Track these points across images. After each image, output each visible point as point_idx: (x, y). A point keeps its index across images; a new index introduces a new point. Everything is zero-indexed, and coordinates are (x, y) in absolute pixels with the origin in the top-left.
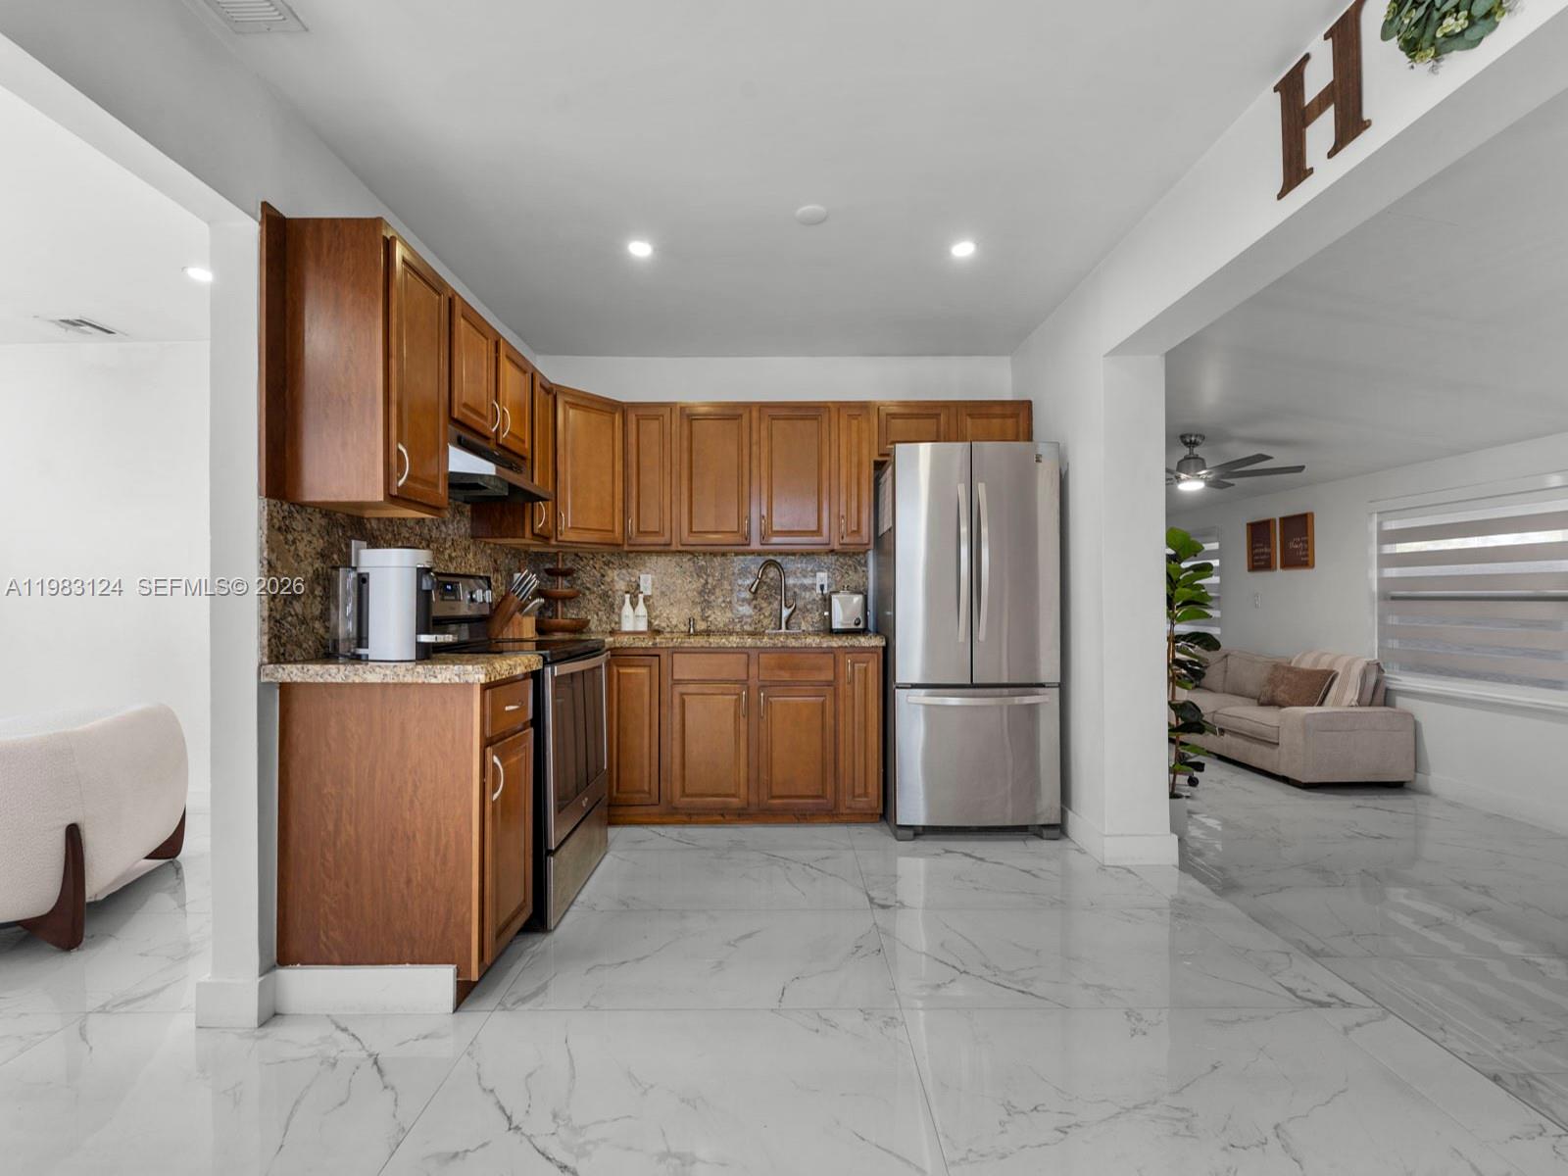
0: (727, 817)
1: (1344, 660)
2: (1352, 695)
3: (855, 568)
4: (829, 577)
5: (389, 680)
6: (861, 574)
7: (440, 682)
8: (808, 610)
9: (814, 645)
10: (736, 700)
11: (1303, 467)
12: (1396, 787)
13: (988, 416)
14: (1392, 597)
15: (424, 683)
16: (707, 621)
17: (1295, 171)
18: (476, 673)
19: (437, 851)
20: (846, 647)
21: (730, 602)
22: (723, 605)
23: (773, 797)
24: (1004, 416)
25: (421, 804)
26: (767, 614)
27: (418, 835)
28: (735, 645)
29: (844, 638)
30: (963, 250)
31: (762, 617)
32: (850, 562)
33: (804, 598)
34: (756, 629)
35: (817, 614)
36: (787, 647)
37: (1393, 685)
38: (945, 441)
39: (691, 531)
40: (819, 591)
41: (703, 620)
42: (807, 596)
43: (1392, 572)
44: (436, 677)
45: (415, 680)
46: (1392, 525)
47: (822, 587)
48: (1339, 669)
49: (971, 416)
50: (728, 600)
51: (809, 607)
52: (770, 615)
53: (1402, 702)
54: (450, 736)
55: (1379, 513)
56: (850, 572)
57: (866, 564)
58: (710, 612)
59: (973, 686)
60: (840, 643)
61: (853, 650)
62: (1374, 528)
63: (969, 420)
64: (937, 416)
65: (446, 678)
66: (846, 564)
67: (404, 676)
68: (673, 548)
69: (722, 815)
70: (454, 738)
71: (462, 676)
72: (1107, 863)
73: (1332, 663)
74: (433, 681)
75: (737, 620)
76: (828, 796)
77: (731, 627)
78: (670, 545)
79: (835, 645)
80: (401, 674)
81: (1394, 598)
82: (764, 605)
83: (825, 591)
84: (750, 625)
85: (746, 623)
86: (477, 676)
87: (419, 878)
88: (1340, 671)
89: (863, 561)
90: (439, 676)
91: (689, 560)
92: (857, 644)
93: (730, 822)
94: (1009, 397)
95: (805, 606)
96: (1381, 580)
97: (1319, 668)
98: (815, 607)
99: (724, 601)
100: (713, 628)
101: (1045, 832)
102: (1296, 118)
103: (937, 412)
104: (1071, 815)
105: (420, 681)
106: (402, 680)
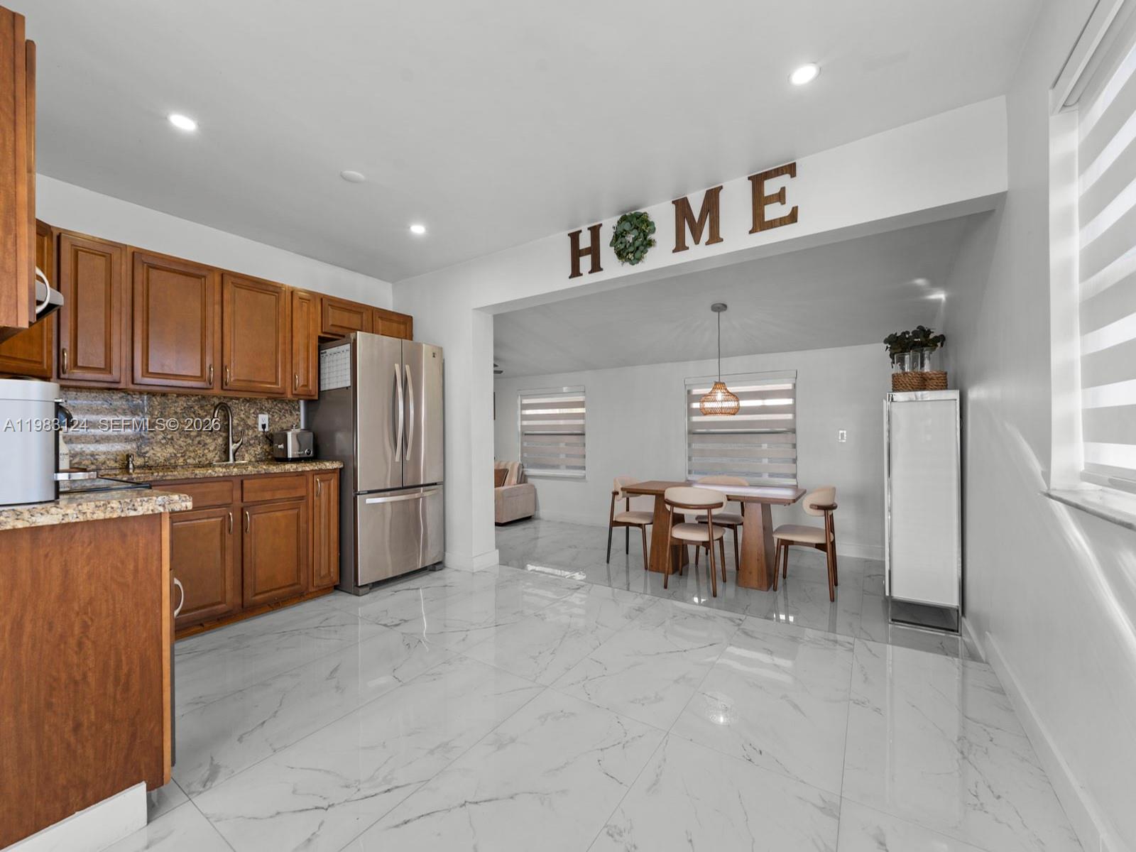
0: (206, 625)
1: (511, 463)
2: (514, 480)
3: (291, 412)
4: (269, 419)
5: (71, 519)
6: (296, 417)
7: (141, 513)
8: (251, 445)
9: (292, 470)
10: (222, 521)
11: (502, 372)
12: (528, 519)
13: (391, 320)
14: (525, 434)
15: (120, 517)
16: (144, 457)
17: (576, 272)
18: (183, 501)
19: (117, 681)
20: (316, 470)
21: (172, 439)
22: (164, 441)
23: (256, 595)
24: (399, 323)
25: (94, 642)
26: (211, 449)
27: (90, 674)
28: (221, 475)
29: (314, 464)
30: (418, 229)
31: (207, 451)
32: (287, 408)
33: (248, 435)
34: (200, 462)
35: (259, 447)
36: (270, 473)
37: (526, 473)
38: (366, 332)
39: (146, 372)
40: (260, 429)
41: (139, 456)
42: (250, 434)
43: (525, 423)
44: (135, 510)
45: (108, 516)
46: (526, 401)
47: (264, 426)
48: (509, 468)
49: (381, 318)
50: (169, 437)
51: (252, 442)
52: (215, 449)
53: (530, 480)
54: (131, 567)
55: (521, 396)
56: (287, 415)
57: (299, 410)
58: (147, 448)
59: (403, 488)
60: (311, 468)
61: (320, 472)
62: (519, 403)
63: (380, 321)
64: (361, 313)
65: (148, 510)
66: (283, 409)
67: (93, 513)
68: (122, 386)
69: (201, 625)
70: (136, 567)
71: (166, 506)
72: (475, 571)
73: (506, 465)
74: (132, 513)
75: (179, 455)
76: (302, 583)
77: (173, 461)
78: (119, 383)
79: (307, 469)
80: (89, 511)
81: (526, 434)
82: (209, 441)
83: (267, 429)
84: (194, 459)
85: (190, 457)
86: (184, 504)
87: (93, 717)
88: (509, 469)
89: (297, 407)
90: (140, 508)
91: (121, 398)
92: (323, 467)
93: (210, 629)
94: (391, 309)
95: (248, 441)
96: (521, 426)
97: (500, 468)
98: (257, 442)
99: (164, 438)
100: (151, 463)
101: (437, 567)
102: (576, 253)
103: (362, 311)
104: (447, 554)
105: (115, 516)
106: (89, 517)
